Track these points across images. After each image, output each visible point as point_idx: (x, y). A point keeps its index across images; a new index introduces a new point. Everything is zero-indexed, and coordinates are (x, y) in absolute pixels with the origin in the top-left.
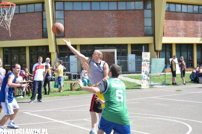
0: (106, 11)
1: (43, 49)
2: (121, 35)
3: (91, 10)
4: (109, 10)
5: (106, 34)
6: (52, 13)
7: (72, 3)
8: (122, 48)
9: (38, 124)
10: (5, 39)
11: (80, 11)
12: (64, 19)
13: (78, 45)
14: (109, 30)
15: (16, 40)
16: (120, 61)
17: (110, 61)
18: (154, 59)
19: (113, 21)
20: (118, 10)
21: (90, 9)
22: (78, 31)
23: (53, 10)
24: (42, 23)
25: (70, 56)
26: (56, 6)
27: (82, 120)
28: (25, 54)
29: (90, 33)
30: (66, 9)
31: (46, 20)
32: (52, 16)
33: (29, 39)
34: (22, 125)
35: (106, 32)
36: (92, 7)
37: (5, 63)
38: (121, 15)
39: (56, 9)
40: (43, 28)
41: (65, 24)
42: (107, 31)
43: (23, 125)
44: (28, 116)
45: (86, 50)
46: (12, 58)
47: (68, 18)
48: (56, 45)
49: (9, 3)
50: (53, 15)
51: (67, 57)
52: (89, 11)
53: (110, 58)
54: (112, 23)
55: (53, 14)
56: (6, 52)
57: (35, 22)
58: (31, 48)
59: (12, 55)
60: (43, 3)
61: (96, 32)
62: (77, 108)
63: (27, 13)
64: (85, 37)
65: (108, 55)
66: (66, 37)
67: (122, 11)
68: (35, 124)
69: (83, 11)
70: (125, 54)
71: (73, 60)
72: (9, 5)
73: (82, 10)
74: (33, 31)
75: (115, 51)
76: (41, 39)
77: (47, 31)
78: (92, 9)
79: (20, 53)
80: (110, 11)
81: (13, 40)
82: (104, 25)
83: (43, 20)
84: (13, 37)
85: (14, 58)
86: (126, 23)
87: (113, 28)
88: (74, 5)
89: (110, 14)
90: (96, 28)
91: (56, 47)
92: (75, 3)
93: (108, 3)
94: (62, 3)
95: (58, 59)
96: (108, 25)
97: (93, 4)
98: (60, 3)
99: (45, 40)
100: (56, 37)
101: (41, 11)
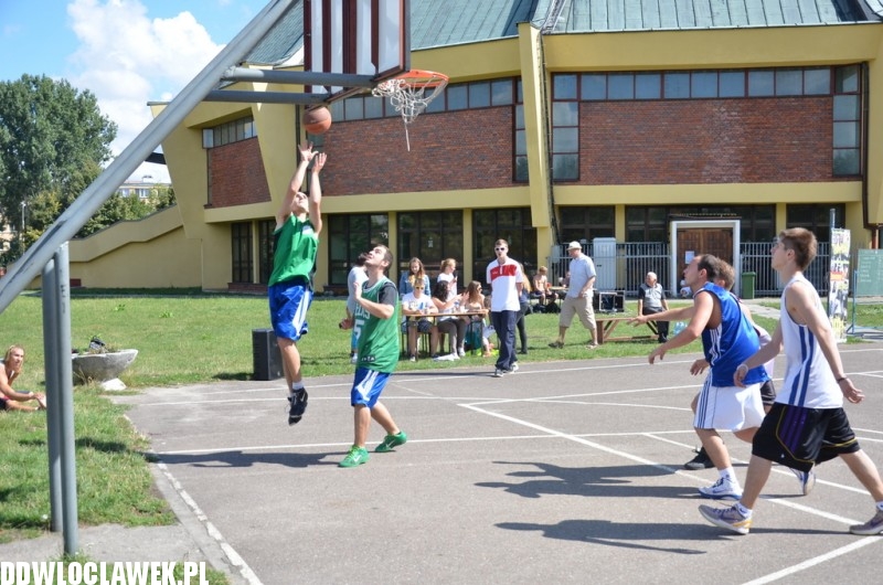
0: (710, 101)
1: (513, 219)
2: (756, 177)
3: (662, 99)
4: (718, 99)
5: (707, 171)
6: (542, 110)
7: (604, 77)
8: (757, 219)
10: (404, 187)
11: (630, 100)
12: (579, 127)
13: (620, 205)
14: (718, 160)
15: (436, 190)
16: (750, 256)
18: (866, 251)
19: (730, 133)
20: (747, 98)
21: (658, 96)
22: (621, 164)
23: (546, 101)
24: (510, 139)
25: (596, 240)
26: (556, 90)
28: (461, 232)
29: (659, 168)
30: (584, 97)
31: (524, 129)
32: (543, 119)
33: (474, 188)
35: (707, 167)
36: (665, 90)
37: (402, 258)
38: (756, 113)
39: (556, 97)
40: (514, 155)
41: (582, 141)
42: (711, 163)
45: (642, 223)
46: (422, 243)
47: (590, 124)
48: (553, 205)
49: (430, 73)
50: (546, 115)
51: (584, 241)
52: (657, 100)
53: (719, 246)
54: (726, 139)
55: (546, 113)
56: (406, 225)
57: (491, 136)
58: (476, 212)
59: (422, 234)
60: (516, 80)
61: (678, 165)
63: (469, 109)
64: (641, 183)
65: (713, 239)
66: (586, 181)
67: (760, 101)
69: (638, 100)
70: (768, 234)
71: (605, 250)
73: (635, 100)
74: (485, 162)
75: (737, 225)
76: (508, 186)
77: (525, 165)
78: (666, 97)
79: (446, 229)
80: (722, 101)
81: (427, 191)
82: (700, 146)
83: (514, 129)
84: (427, 182)
85: (429, 244)
86: (773, 138)
87: (731, 155)
88: (609, 83)
89: (723, 110)
90: (676, 155)
91: (554, 212)
92: (613, 79)
93: (715, 75)
94: (575, 76)
95: (557, 249)
96: (715, 144)
97: (669, 79)
98: (566, 77)
99: (519, 190)
100: (555, 180)
101: (511, 103)
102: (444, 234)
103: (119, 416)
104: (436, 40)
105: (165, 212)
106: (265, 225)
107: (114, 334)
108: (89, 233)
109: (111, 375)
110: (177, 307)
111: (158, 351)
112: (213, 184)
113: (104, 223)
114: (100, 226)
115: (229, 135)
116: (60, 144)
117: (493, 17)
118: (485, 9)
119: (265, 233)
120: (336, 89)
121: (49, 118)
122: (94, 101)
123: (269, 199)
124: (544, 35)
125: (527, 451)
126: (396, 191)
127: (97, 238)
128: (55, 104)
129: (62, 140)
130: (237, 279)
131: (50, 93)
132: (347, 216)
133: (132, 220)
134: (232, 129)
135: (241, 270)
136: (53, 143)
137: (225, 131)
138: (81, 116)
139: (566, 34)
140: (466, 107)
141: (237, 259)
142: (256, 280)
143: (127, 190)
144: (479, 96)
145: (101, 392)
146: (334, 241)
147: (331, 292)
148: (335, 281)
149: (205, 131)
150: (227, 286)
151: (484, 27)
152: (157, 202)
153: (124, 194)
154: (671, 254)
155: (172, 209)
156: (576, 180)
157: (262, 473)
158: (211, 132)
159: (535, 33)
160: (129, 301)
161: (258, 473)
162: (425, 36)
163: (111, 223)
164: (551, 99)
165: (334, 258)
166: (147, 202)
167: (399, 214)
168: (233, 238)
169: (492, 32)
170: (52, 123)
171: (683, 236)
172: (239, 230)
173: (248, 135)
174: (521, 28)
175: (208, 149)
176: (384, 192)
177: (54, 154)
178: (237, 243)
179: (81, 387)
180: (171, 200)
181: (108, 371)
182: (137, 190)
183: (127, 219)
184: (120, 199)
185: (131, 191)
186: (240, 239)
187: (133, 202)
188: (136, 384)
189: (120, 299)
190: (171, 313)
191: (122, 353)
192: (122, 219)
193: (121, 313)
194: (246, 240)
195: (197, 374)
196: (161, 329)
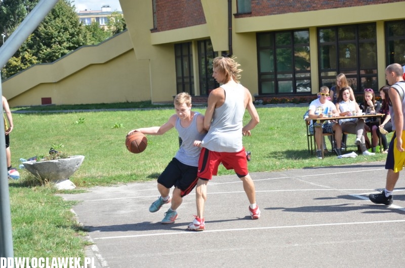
9: (381, 224)
10: (322, 4)
15: (351, 6)
28: (375, 43)
33: (385, 3)
34: (339, 226)
37: (322, 68)
43: (342, 226)
46: (340, 55)
56: (326, 38)
58: (388, 24)
59: (340, 46)
68: (373, 224)
79: (361, 40)
81: (343, 7)
85: (346, 55)
102: (360, 45)
103: (67, 210)
105: (120, 37)
106: (202, 44)
107: (73, 144)
108: (58, 58)
109: (63, 177)
110: (127, 118)
111: (106, 156)
113: (69, 48)
114: (66, 51)
119: (203, 51)
123: (205, 22)
125: (399, 232)
126: (315, 9)
127: (63, 62)
132: (273, 34)
133: (93, 45)
135: (183, 84)
141: (180, 75)
142: (196, 92)
143: (89, 19)
145: (55, 191)
146: (262, 55)
147: (261, 101)
148: (265, 91)
150: (172, 99)
152: (113, 28)
153: (87, 23)
155: (125, 34)
157: (173, 253)
160: (89, 116)
161: (171, 253)
163: (75, 48)
165: (263, 70)
166: (106, 28)
167: (318, 29)
168: (176, 57)
172: (180, 49)
176: (305, 10)
178: (179, 62)
179: (40, 188)
180: (125, 26)
181: (61, 173)
182: (98, 19)
183: (89, 44)
184: (83, 27)
185: (92, 19)
186: (182, 57)
187: (94, 29)
188: (83, 184)
189: (81, 114)
190: (122, 125)
191: (72, 158)
192: (84, 45)
193: (82, 125)
194: (187, 58)
195: (135, 174)
196: (112, 138)
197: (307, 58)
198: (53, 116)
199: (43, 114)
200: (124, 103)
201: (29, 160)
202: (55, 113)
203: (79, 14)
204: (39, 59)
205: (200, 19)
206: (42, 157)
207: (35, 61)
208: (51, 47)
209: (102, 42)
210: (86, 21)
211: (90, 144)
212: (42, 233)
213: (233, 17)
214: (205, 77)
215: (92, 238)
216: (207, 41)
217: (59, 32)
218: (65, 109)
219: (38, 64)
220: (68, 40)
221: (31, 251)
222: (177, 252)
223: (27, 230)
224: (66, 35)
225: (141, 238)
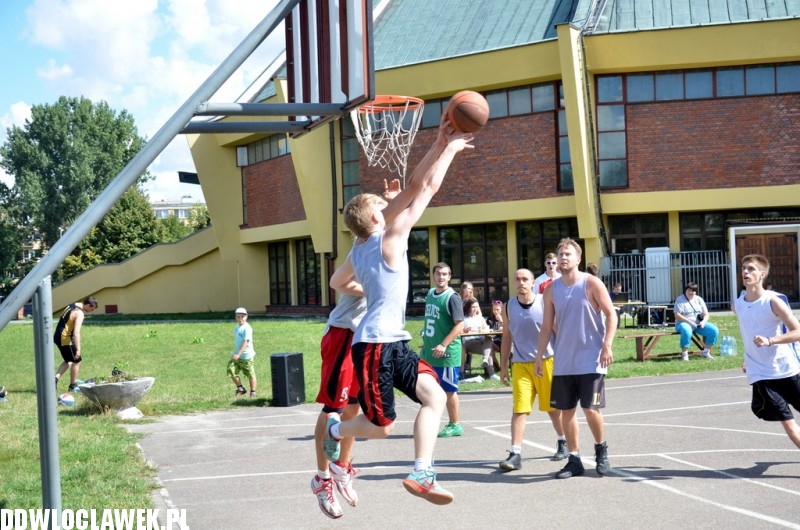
0: (767, 98)
1: (560, 230)
3: (715, 98)
4: (776, 94)
5: (767, 172)
6: (586, 115)
7: (652, 77)
11: (680, 101)
12: (626, 131)
13: (673, 212)
14: (778, 161)
15: (477, 203)
17: (782, 262)
19: (790, 131)
21: (709, 94)
22: (672, 168)
23: (589, 105)
24: (554, 147)
25: (647, 250)
26: (600, 92)
27: (652, 457)
28: (505, 247)
29: (713, 171)
30: (630, 100)
31: (567, 136)
32: (587, 124)
33: (517, 200)
35: (766, 169)
36: (718, 88)
39: (601, 100)
40: (558, 163)
41: (630, 145)
42: (770, 163)
44: (484, 439)
45: (698, 230)
46: (465, 259)
47: (637, 127)
48: (601, 215)
49: (404, 98)
50: (591, 120)
51: (635, 252)
52: (709, 99)
53: (782, 252)
54: (787, 137)
55: (591, 117)
56: (448, 239)
57: (533, 144)
58: (521, 225)
59: (464, 249)
60: (557, 83)
61: (734, 167)
62: (645, 418)
63: (509, 117)
64: (696, 187)
65: (776, 245)
66: (635, 188)
69: (688, 100)
71: (658, 261)
72: (404, 104)
73: (685, 100)
74: (528, 172)
76: (553, 196)
77: (570, 172)
78: (719, 95)
79: (489, 242)
80: (780, 97)
81: (468, 203)
82: (758, 146)
83: (557, 136)
84: (467, 194)
85: (471, 259)
87: (793, 154)
88: (657, 83)
89: (781, 106)
90: (732, 157)
91: (602, 222)
92: (661, 79)
93: (772, 69)
94: (620, 79)
95: (607, 261)
96: (774, 143)
97: (722, 76)
98: (612, 79)
99: (564, 199)
100: (601, 189)
101: (553, 108)
102: (487, 248)
103: (131, 444)
104: (473, 46)
105: (203, 233)
106: (302, 244)
107: (142, 362)
108: (126, 257)
109: (128, 404)
110: (209, 332)
111: (182, 378)
112: (247, 204)
113: (141, 246)
114: (137, 249)
115: (264, 152)
116: (98, 166)
117: (531, 20)
118: (523, 11)
119: (302, 253)
120: (314, 118)
121: (86, 140)
122: (132, 121)
123: (305, 218)
124: (585, 36)
127: (133, 262)
128: (93, 125)
129: (100, 162)
130: (275, 301)
131: (88, 115)
133: (170, 242)
134: (266, 146)
135: (278, 291)
136: (91, 166)
137: (259, 149)
138: (120, 137)
139: (609, 34)
140: (506, 115)
141: (275, 280)
142: (294, 301)
143: (166, 211)
144: (520, 103)
145: (118, 421)
149: (239, 149)
150: (265, 309)
151: (523, 30)
152: (195, 223)
153: (163, 215)
154: (729, 262)
155: (209, 230)
156: (624, 188)
157: (260, 499)
158: (245, 149)
159: (575, 35)
160: (163, 329)
161: (258, 499)
162: (462, 43)
163: (147, 246)
164: (596, 102)
166: (186, 223)
167: (439, 228)
168: (270, 259)
169: (531, 35)
170: (90, 145)
171: (742, 243)
172: (275, 249)
173: (283, 152)
174: (560, 30)
175: (243, 168)
177: (92, 177)
178: (274, 265)
179: (98, 416)
180: (209, 221)
181: (125, 399)
182: (176, 211)
183: (164, 241)
184: (157, 221)
185: (170, 212)
186: (277, 259)
187: (172, 224)
188: (153, 412)
189: (153, 325)
190: (202, 339)
191: (139, 381)
192: (159, 242)
193: (152, 340)
194: (283, 260)
195: (216, 401)
196: (190, 355)
197: (426, 263)
198: (119, 327)
199: (107, 325)
200: (206, 313)
201: (86, 382)
202: (121, 324)
203: (154, 205)
204: (103, 258)
205: (299, 214)
206: (103, 379)
207: (98, 261)
208: (118, 244)
209: (180, 239)
210: (163, 214)
211: (163, 362)
212: (99, 473)
213: (339, 212)
214: (304, 283)
215: (162, 479)
216: (306, 241)
217: (129, 227)
218: (134, 319)
219: (102, 264)
220: (140, 236)
221: (84, 496)
222: (265, 498)
223: (80, 470)
224: (137, 231)
225: (221, 480)
